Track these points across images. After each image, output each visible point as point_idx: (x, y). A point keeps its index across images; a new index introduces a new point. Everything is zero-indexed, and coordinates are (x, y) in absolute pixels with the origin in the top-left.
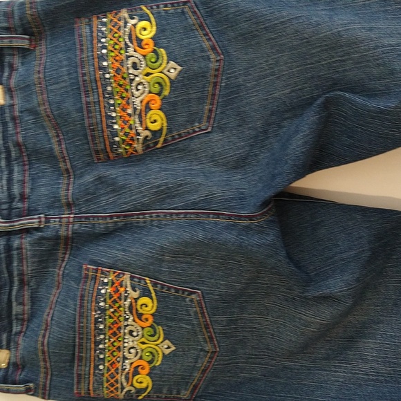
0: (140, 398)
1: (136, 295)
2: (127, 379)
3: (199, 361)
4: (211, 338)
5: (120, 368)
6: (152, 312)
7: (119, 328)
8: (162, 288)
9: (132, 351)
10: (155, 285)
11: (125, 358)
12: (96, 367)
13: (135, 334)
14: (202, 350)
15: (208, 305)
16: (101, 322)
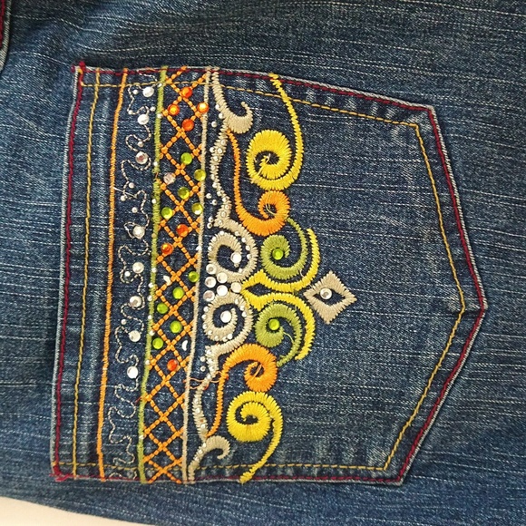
0: (246, 477)
1: (240, 124)
2: (209, 408)
3: (429, 343)
4: (463, 263)
5: (188, 370)
6: (287, 181)
7: (190, 240)
8: (320, 98)
9: (226, 317)
10: (297, 92)
11: (204, 341)
12: (118, 371)
13: (236, 258)
14: (437, 305)
15: (456, 147)
16: (138, 219)
